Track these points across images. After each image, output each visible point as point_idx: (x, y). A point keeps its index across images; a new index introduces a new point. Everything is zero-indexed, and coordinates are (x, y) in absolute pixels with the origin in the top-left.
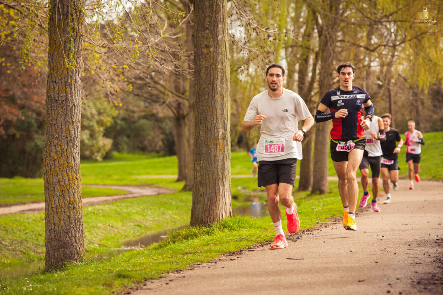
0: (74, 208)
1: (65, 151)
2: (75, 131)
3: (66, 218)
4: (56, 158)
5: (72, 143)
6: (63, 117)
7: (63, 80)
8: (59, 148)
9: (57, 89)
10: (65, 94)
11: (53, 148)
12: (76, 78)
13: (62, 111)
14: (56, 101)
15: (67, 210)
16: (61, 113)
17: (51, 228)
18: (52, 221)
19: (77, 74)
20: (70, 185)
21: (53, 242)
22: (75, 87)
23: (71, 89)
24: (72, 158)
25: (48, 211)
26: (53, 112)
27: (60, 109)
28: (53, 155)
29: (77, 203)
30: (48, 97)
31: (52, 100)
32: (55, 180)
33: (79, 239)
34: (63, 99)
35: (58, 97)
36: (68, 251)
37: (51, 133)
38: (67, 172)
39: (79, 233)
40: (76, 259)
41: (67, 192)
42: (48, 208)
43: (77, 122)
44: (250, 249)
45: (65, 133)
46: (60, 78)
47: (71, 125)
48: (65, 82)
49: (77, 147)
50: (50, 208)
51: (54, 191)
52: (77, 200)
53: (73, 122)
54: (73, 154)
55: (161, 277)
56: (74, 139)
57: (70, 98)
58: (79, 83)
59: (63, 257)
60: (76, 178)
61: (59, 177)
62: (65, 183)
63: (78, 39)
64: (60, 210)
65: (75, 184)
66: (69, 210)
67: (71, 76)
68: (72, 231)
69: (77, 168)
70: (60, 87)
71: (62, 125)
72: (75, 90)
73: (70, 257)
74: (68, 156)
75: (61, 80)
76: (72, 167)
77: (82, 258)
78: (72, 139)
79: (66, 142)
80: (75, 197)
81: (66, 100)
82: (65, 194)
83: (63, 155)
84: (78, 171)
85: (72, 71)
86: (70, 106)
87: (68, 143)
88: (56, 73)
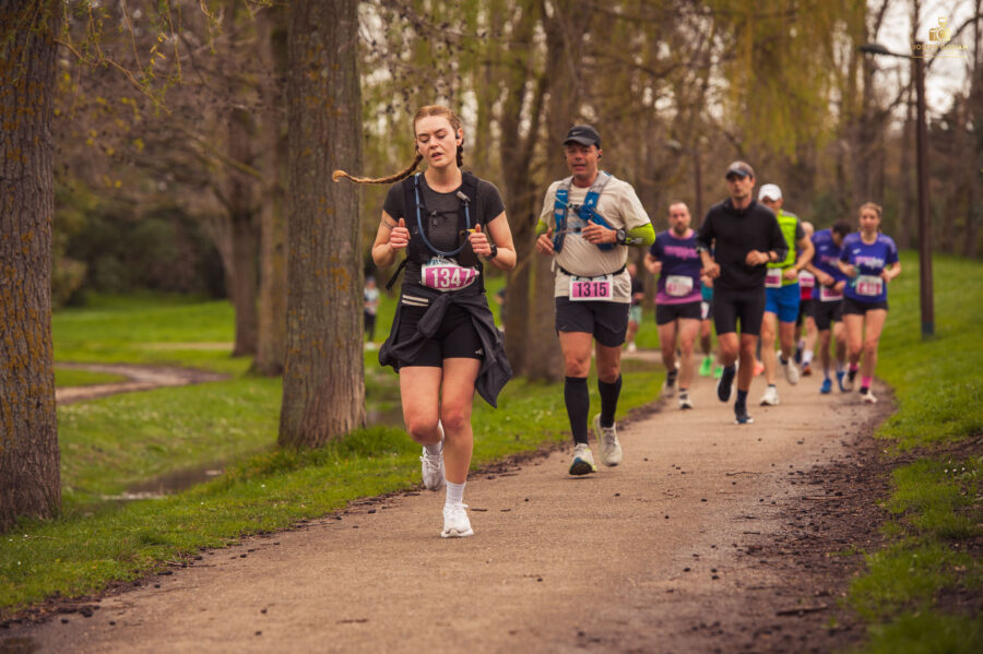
0: (38, 405)
1: (19, 284)
2: (40, 243)
3: (22, 424)
5: (35, 269)
6: (16, 213)
7: (15, 138)
8: (7, 279)
10: (19, 165)
12: (42, 131)
13: (13, 202)
15: (23, 409)
16: (10, 205)
19: (46, 124)
20: (30, 357)
23: (33, 154)
24: (36, 299)
27: (8, 196)
29: (45, 393)
33: (49, 470)
34: (16, 176)
35: (5, 170)
36: (25, 494)
38: (24, 330)
39: (49, 455)
40: (43, 512)
41: (25, 371)
43: (44, 224)
45: (19, 247)
46: (8, 132)
47: (32, 231)
48: (21, 140)
49: (44, 276)
52: (45, 387)
53: (37, 224)
54: (35, 290)
55: (230, 545)
56: (38, 259)
57: (30, 173)
58: (50, 142)
59: (14, 507)
60: (44, 343)
61: (7, 339)
62: (19, 353)
63: (48, 49)
64: (9, 409)
65: (41, 355)
66: (28, 408)
67: (33, 127)
68: (33, 454)
69: (46, 322)
70: (10, 151)
71: (12, 231)
72: (41, 156)
73: (29, 507)
74: (25, 296)
75: (10, 135)
76: (35, 319)
77: (54, 509)
78: (35, 260)
79: (22, 266)
80: (40, 380)
81: (22, 179)
82: (21, 375)
83: (16, 293)
84: (49, 328)
85: (35, 118)
86: (29, 190)
87: (26, 269)
88: (2, 120)
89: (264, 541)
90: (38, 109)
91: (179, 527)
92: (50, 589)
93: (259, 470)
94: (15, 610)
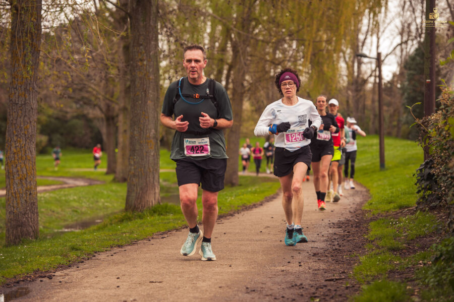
0: (30, 194)
1: (23, 145)
2: (32, 130)
3: (23, 201)
4: (16, 152)
5: (30, 140)
6: (22, 118)
7: (23, 87)
8: (18, 144)
9: (17, 94)
10: (24, 98)
11: (13, 143)
12: (33, 85)
13: (21, 113)
14: (17, 104)
15: (24, 195)
16: (20, 114)
17: (11, 210)
18: (11, 205)
19: (35, 82)
20: (27, 175)
21: (12, 222)
23: (30, 94)
24: (30, 152)
25: (8, 196)
26: (14, 114)
27: (19, 111)
28: (13, 149)
29: (33, 189)
30: (10, 101)
31: (13, 103)
32: (15, 170)
33: (34, 220)
34: (23, 103)
35: (18, 101)
36: (25, 229)
37: (11, 131)
38: (25, 164)
39: (34, 215)
40: (32, 236)
41: (25, 180)
43: (33, 122)
44: (177, 230)
45: (23, 131)
46: (20, 85)
47: (28, 125)
48: (25, 89)
49: (33, 143)
50: (10, 194)
51: (14, 179)
52: (33, 187)
53: (31, 122)
54: (30, 148)
55: (106, 251)
56: (31, 136)
57: (28, 102)
58: (36, 90)
59: (20, 234)
60: (33, 169)
61: (18, 168)
62: (23, 173)
63: (36, 53)
64: (18, 195)
65: (31, 174)
66: (26, 195)
67: (30, 84)
68: (28, 213)
69: (34, 161)
70: (20, 93)
71: (21, 124)
72: (32, 95)
73: (26, 235)
74: (25, 151)
75: (21, 87)
76: (29, 160)
77: (36, 235)
78: (29, 136)
79: (24, 139)
80: (31, 184)
81: (25, 104)
82: (23, 182)
83: (22, 149)
84: (35, 163)
85: (30, 80)
86: (28, 109)
87: (26, 140)
88: (17, 81)
89: (120, 249)
90: (32, 76)
91: (86, 243)
92: (35, 268)
93: (117, 220)
94: (22, 276)
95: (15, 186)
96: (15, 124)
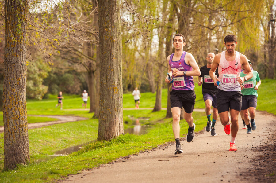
0: (23, 130)
1: (16, 94)
2: (23, 81)
3: (18, 136)
4: (11, 98)
5: (21, 89)
6: (15, 72)
7: (15, 49)
8: (13, 92)
9: (11, 54)
10: (16, 58)
11: (9, 92)
12: (23, 47)
14: (11, 62)
15: (18, 131)
16: (13, 69)
17: (8, 143)
18: (8, 139)
19: (24, 45)
20: (20, 116)
21: (9, 152)
22: (22, 53)
23: (20, 54)
24: (21, 98)
25: (6, 132)
26: (9, 69)
27: (13, 67)
28: (9, 96)
29: (25, 127)
30: (5, 60)
31: (8, 61)
32: (10, 112)
33: (26, 150)
34: (15, 61)
35: (12, 59)
36: (19, 157)
37: (7, 82)
38: (18, 107)
39: (26, 146)
40: (24, 162)
41: (18, 120)
42: (6, 130)
43: (24, 75)
44: (135, 154)
45: (16, 82)
46: (13, 48)
47: (20, 78)
48: (16, 50)
49: (24, 91)
50: (7, 130)
51: (10, 119)
52: (25, 125)
53: (21, 75)
54: (21, 95)
55: (78, 173)
56: (22, 86)
57: (19, 60)
58: (25, 50)
59: (15, 161)
60: (24, 111)
61: (13, 110)
62: (17, 114)
64: (13, 131)
65: (23, 115)
66: (20, 131)
67: (20, 46)
68: (21, 145)
69: (25, 105)
70: (13, 53)
71: (14, 77)
72: (22, 55)
73: (20, 161)
74: (18, 97)
76: (21, 104)
79: (17, 88)
80: (23, 123)
82: (17, 121)
83: (15, 96)
84: (25, 107)
85: (21, 43)
86: (19, 65)
87: (18, 89)
88: (11, 44)
89: (89, 172)
90: (21, 40)
91: (63, 168)
95: (10, 124)
96: (10, 77)
